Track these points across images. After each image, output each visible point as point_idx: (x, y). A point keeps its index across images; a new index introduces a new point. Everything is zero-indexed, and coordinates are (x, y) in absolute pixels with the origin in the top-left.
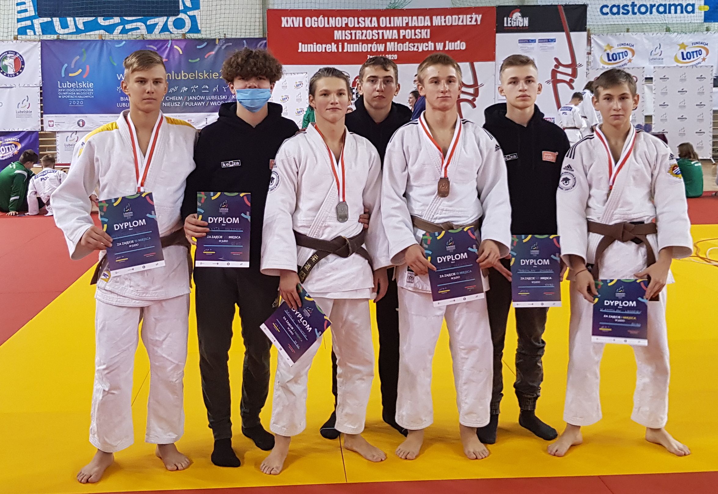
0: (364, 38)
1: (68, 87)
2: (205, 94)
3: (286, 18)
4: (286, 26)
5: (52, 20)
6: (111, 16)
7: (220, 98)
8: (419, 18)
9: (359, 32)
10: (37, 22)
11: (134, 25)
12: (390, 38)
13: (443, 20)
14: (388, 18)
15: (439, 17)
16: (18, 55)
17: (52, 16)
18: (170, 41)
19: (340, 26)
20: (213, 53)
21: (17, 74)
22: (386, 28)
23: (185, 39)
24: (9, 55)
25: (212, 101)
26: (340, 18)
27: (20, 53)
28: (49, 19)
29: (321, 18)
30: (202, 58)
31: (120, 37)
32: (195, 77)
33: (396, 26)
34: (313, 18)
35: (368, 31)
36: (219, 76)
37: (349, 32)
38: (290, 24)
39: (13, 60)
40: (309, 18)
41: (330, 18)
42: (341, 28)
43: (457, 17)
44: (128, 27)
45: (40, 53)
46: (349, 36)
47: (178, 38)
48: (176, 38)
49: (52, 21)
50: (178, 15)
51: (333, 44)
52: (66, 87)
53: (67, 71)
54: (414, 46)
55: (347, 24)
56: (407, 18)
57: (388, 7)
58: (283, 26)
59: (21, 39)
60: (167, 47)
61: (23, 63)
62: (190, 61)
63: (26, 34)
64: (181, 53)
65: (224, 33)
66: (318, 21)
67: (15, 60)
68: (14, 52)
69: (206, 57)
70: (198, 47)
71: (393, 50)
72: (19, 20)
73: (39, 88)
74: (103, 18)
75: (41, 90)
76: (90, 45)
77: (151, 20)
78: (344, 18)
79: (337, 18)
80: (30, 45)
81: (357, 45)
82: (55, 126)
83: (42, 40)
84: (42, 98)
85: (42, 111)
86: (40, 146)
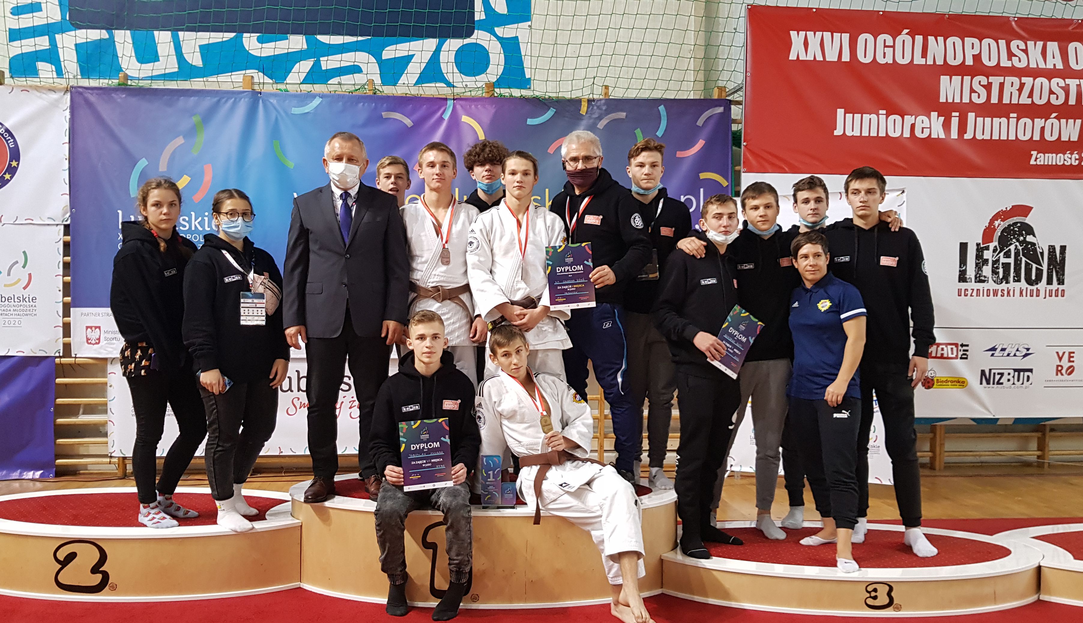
0: (1025, 100)
3: (802, 34)
4: (802, 57)
5: (112, 36)
6: (283, 32)
9: (1012, 82)
10: (68, 42)
11: (348, 59)
17: (112, 25)
18: (450, 103)
19: (958, 61)
23: (493, 99)
26: (957, 40)
28: (104, 34)
29: (904, 36)
34: (881, 38)
35: (1039, 80)
37: (984, 80)
38: (814, 53)
40: (870, 37)
41: (931, 39)
42: (961, 70)
44: (329, 63)
45: (67, 126)
46: (983, 93)
47: (473, 95)
48: (469, 94)
49: (111, 40)
50: (469, 35)
55: (977, 58)
58: (792, 57)
60: (441, 119)
61: (16, 155)
65: (605, 84)
66: (893, 47)
69: (552, 151)
70: (530, 122)
72: (15, 36)
73: (62, 228)
74: (257, 36)
75: (66, 233)
76: (216, 105)
77: (395, 47)
78: (968, 40)
79: (950, 40)
80: (40, 101)
81: (1004, 120)
82: (103, 342)
83: (72, 87)
84: (68, 259)
85: (68, 299)
86: (59, 401)
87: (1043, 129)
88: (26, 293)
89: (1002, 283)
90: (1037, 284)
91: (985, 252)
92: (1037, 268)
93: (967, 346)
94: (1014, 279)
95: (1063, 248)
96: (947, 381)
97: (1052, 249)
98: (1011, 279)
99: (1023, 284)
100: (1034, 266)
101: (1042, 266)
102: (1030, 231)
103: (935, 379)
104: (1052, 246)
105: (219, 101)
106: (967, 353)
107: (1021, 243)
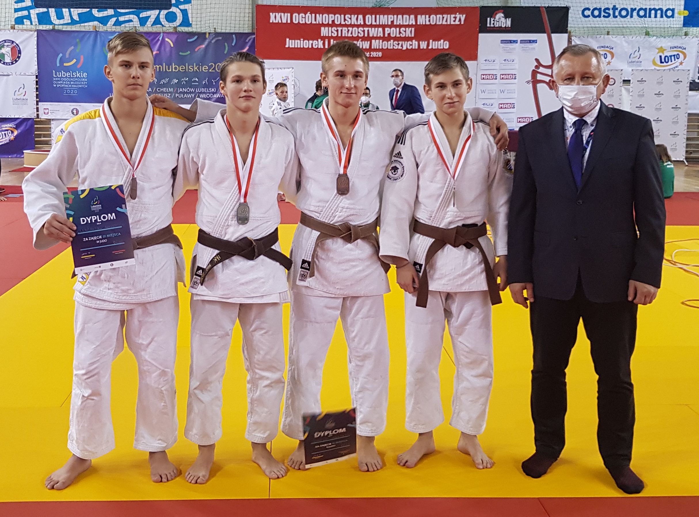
0: (350, 35)
1: (63, 76)
2: (195, 87)
3: (274, 14)
4: (274, 22)
5: (48, 10)
6: (106, 8)
7: (209, 90)
8: (405, 16)
9: (345, 29)
10: (34, 12)
11: (127, 18)
12: (375, 36)
13: (427, 19)
14: (374, 16)
15: (423, 16)
16: (15, 44)
17: (48, 7)
18: (162, 34)
19: (327, 23)
20: (204, 46)
21: (14, 62)
22: (371, 26)
23: (176, 32)
24: (6, 44)
25: (201, 93)
26: (327, 15)
27: (17, 42)
28: (45, 10)
29: (308, 14)
30: (193, 51)
31: (114, 29)
32: (185, 69)
33: (381, 24)
34: (301, 15)
35: (354, 29)
36: (208, 70)
37: (336, 29)
38: (278, 20)
39: (10, 49)
40: (297, 15)
41: (317, 15)
42: (328, 25)
43: (441, 16)
44: (121, 19)
45: (36, 43)
46: (336, 33)
47: (170, 31)
48: (168, 31)
49: (48, 12)
50: (170, 8)
51: (319, 40)
52: (60, 76)
53: (62, 61)
54: (398, 44)
55: (333, 21)
56: (392, 16)
57: (374, 6)
58: (271, 21)
59: (18, 28)
60: (159, 40)
61: (20, 52)
62: (181, 53)
63: (23, 23)
64: (172, 46)
65: (214, 27)
66: (305, 18)
67: (12, 49)
68: (11, 41)
69: (196, 50)
70: (189, 40)
71: (378, 48)
72: (16, 10)
73: (35, 76)
74: (97, 9)
75: (36, 78)
76: (83, 37)
77: (144, 13)
78: (330, 15)
79: (324, 15)
80: (27, 34)
82: (49, 114)
83: (37, 30)
84: (37, 86)
85: (38, 100)
86: (36, 133)
88: (24, 97)
105: (85, 35)
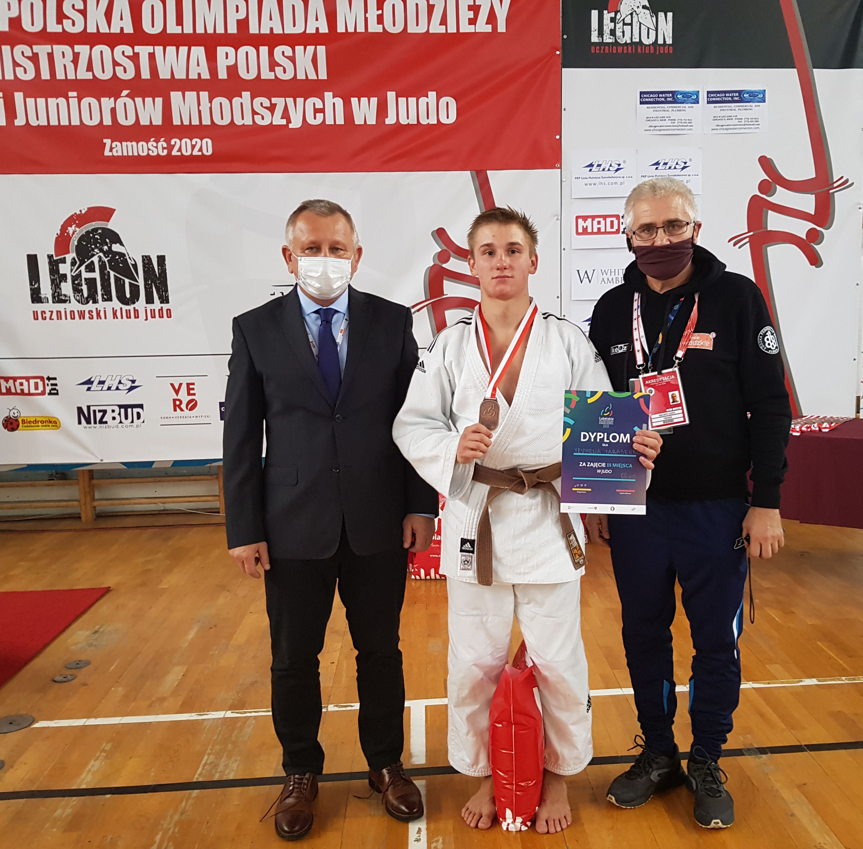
0: (83, 74)
9: (63, 52)
12: (181, 75)
13: (373, 13)
22: (164, 39)
35: (99, 49)
37: (28, 51)
46: (30, 66)
54: (272, 108)
71: (195, 122)
81: (62, 101)
87: (113, 111)
89: (88, 302)
90: (134, 303)
91: (61, 265)
92: (130, 283)
93: (55, 379)
94: (103, 298)
95: (161, 259)
96: (36, 421)
97: (147, 260)
98: (100, 297)
99: (116, 303)
100: (127, 281)
101: (137, 282)
102: (116, 238)
103: (20, 420)
104: (146, 257)
106: (57, 388)
107: (105, 253)
